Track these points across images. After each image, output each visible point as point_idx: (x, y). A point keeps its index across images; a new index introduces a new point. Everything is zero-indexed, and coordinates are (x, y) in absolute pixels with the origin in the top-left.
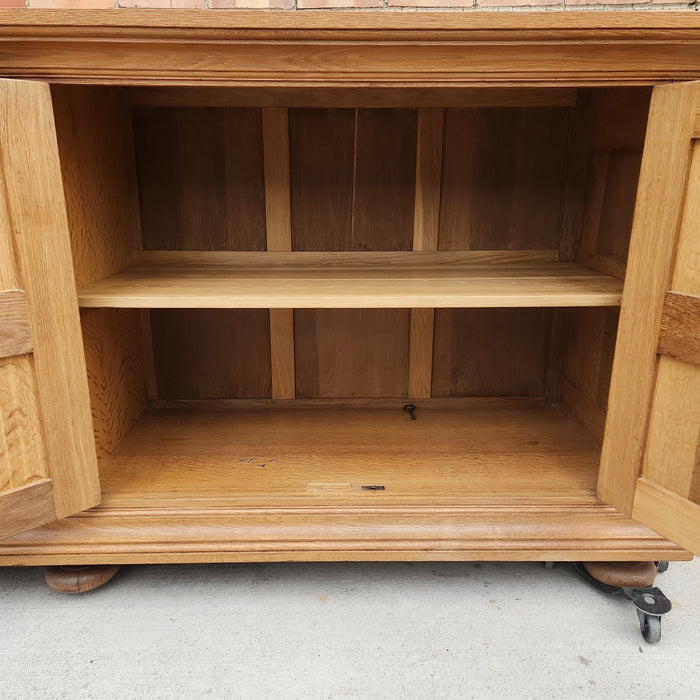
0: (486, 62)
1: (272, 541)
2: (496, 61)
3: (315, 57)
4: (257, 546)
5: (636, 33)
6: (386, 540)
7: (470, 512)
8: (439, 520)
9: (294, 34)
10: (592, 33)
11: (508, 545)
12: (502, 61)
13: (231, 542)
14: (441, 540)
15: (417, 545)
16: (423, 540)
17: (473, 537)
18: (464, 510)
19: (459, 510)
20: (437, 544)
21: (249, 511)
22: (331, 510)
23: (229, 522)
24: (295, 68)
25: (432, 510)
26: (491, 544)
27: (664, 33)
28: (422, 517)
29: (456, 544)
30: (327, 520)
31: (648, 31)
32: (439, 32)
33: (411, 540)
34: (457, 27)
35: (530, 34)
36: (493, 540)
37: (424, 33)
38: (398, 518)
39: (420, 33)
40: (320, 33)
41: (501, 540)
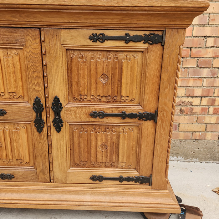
0: (91, 19)
1: (19, 200)
2: (95, 19)
3: (23, 15)
4: (13, 202)
5: (147, 8)
6: (63, 201)
7: (97, 191)
8: (84, 193)
9: (11, 6)
10: (129, 8)
11: (110, 204)
12: (97, 19)
13: (3, 199)
14: (84, 201)
15: (74, 203)
16: (77, 201)
17: (96, 201)
18: (95, 189)
19: (92, 189)
20: (82, 203)
21: (12, 187)
22: (43, 188)
23: (4, 191)
24: (16, 20)
25: (82, 189)
26: (103, 204)
27: (158, 8)
28: (78, 192)
29: (90, 203)
30: (42, 192)
31: (151, 8)
32: (68, 7)
33: (73, 201)
34: (75, 4)
35: (104, 8)
36: (104, 202)
37: (62, 7)
38: (68, 192)
39: (60, 7)
40: (21, 6)
41: (107, 202)
